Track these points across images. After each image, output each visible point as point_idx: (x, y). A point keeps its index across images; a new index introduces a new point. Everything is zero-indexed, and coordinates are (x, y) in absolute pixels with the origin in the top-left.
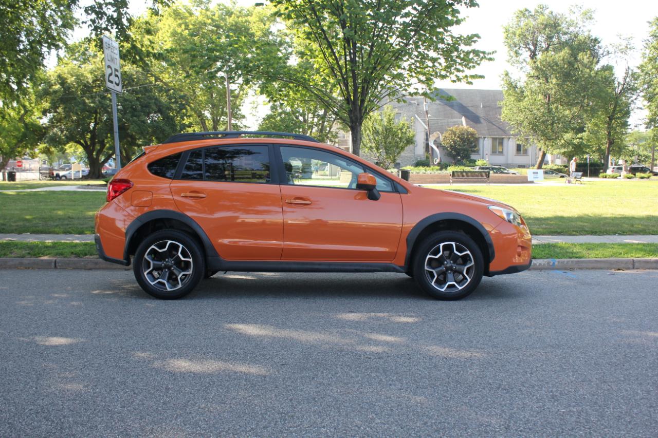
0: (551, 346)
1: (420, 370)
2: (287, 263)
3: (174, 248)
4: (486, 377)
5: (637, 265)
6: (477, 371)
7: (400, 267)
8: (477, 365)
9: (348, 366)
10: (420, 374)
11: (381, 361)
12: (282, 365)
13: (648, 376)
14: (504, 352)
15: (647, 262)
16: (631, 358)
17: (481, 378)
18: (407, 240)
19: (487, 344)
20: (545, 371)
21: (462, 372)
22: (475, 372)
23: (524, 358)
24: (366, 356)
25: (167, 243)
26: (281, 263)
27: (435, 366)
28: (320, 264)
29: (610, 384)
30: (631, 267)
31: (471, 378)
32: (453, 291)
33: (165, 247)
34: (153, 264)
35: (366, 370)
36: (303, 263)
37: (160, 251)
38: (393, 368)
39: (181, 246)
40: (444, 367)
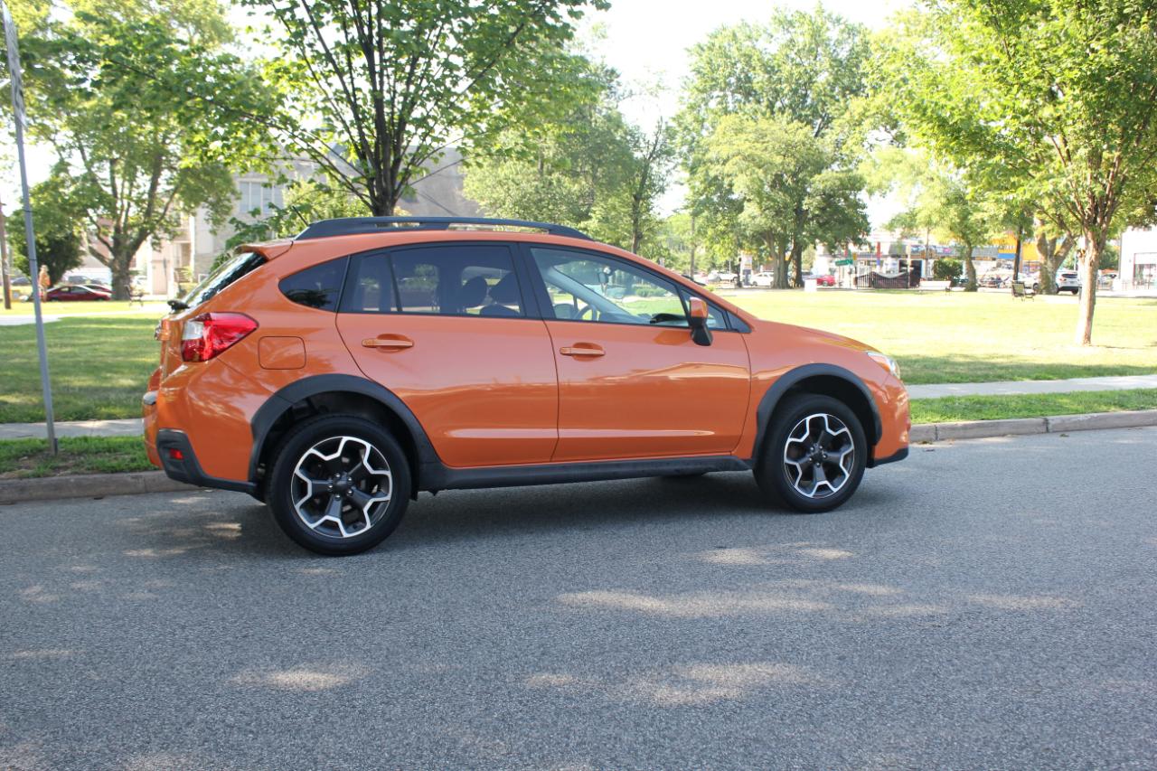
2: (565, 467)
3: (353, 450)
5: (940, 433)
7: (745, 460)
15: (953, 428)
18: (758, 414)
25: (339, 441)
26: (553, 468)
28: (618, 465)
30: (934, 437)
32: (826, 495)
33: (336, 451)
34: (313, 485)
36: (590, 466)
37: (327, 458)
39: (368, 446)
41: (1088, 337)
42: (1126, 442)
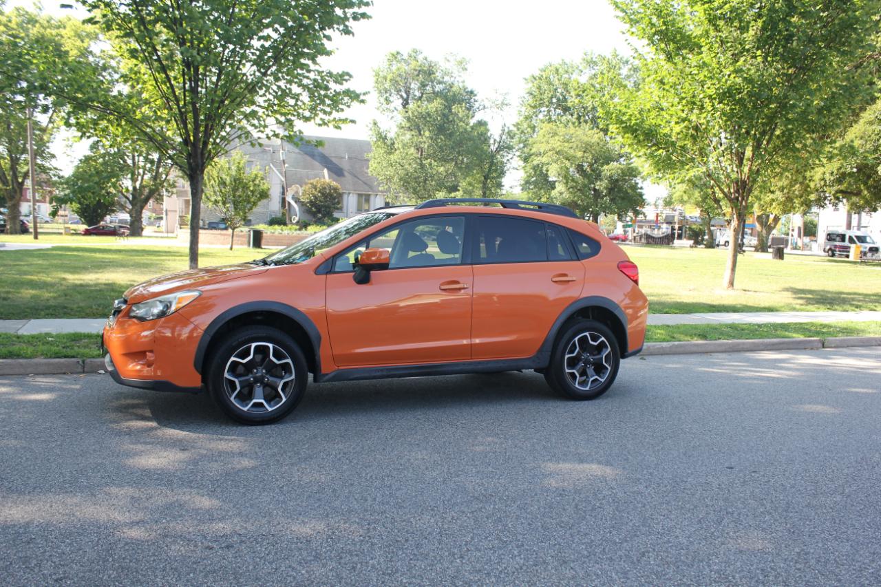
0: (477, 499)
1: (293, 568)
4: (397, 571)
6: (382, 560)
8: (380, 548)
9: (176, 569)
10: (294, 578)
11: (230, 554)
12: (56, 581)
13: (615, 543)
14: (414, 517)
16: (585, 512)
17: (389, 574)
19: (388, 503)
20: (479, 550)
21: (359, 566)
22: (379, 563)
23: (446, 527)
24: (206, 544)
27: (317, 557)
29: (572, 565)
31: (373, 575)
35: (206, 576)
38: (251, 567)
40: (331, 559)
41: (731, 283)
42: (674, 366)
